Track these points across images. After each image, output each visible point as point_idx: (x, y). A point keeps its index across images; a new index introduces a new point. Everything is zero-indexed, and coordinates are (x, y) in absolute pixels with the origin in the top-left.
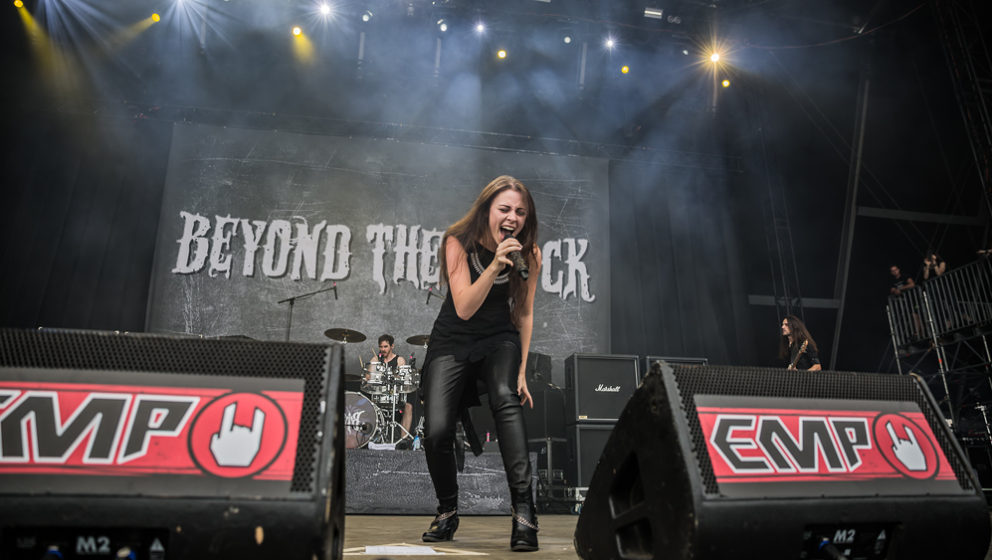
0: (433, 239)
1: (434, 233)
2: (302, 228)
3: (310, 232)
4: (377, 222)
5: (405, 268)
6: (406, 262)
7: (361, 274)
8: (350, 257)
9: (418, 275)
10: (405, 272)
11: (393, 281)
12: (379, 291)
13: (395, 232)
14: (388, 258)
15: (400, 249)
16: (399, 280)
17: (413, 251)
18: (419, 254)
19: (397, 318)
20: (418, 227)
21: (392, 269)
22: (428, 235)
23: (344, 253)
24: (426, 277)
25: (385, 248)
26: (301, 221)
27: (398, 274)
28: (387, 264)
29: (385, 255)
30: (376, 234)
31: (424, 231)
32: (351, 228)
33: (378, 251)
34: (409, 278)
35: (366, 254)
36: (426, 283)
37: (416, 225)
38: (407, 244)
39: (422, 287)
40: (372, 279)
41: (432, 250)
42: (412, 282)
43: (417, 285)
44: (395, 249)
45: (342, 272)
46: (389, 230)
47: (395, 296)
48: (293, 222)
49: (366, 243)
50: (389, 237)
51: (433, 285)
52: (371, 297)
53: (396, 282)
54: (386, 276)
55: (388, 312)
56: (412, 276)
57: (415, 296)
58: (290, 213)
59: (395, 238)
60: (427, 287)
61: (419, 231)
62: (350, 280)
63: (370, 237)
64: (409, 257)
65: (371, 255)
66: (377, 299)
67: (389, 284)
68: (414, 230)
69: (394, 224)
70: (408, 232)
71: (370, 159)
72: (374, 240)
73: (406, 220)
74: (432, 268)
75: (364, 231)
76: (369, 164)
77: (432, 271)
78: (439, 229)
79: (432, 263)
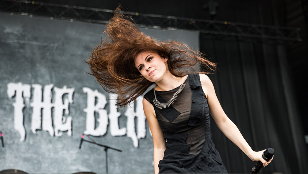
0: (64, 96)
1: (65, 90)
4: (17, 81)
5: (42, 120)
6: (42, 116)
7: (4, 123)
9: (53, 125)
10: (41, 124)
11: (31, 131)
12: (20, 138)
13: (32, 90)
14: (27, 111)
15: (36, 105)
16: (37, 130)
17: (47, 106)
18: (52, 108)
19: (35, 162)
20: (51, 86)
21: (30, 120)
22: (59, 92)
24: (59, 125)
25: (24, 103)
27: (35, 125)
28: (26, 117)
29: (24, 109)
30: (15, 91)
31: (56, 89)
33: (18, 105)
34: (45, 128)
35: (8, 107)
36: (59, 131)
37: (48, 84)
38: (42, 100)
39: (57, 134)
40: (13, 128)
41: (63, 103)
42: (47, 131)
43: (52, 133)
44: (32, 105)
46: (26, 88)
47: (34, 143)
49: (8, 98)
50: (27, 94)
51: (67, 131)
52: (13, 143)
53: (34, 132)
54: (26, 126)
55: (28, 155)
56: (47, 126)
57: (50, 142)
59: (32, 95)
60: (61, 134)
61: (52, 90)
63: (10, 93)
64: (44, 111)
65: (12, 109)
66: (18, 144)
67: (28, 132)
68: (48, 88)
69: (30, 83)
70: (43, 90)
71: (8, 30)
72: (14, 96)
73: (40, 81)
74: (64, 118)
75: (6, 88)
76: (8, 34)
77: (64, 121)
78: (69, 87)
79: (64, 114)
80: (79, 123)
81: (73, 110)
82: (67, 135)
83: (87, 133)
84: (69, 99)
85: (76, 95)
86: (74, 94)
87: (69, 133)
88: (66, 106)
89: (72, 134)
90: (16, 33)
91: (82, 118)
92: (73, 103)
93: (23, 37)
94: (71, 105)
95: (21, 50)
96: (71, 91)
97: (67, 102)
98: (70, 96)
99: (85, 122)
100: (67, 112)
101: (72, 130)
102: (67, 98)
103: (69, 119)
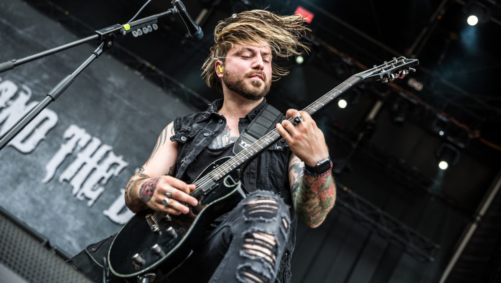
0: (114, 165)
1: (119, 160)
2: (24, 98)
3: (27, 104)
4: (81, 127)
5: (76, 173)
6: (79, 170)
7: (40, 157)
8: (42, 140)
9: (82, 185)
10: (73, 177)
11: (58, 178)
12: (43, 177)
13: (90, 142)
14: (70, 158)
15: (82, 157)
16: (65, 180)
17: (92, 163)
18: (94, 169)
19: (40, 208)
20: (110, 148)
21: (66, 168)
22: (112, 158)
23: (40, 134)
24: (87, 190)
25: (74, 150)
26: (26, 92)
27: (67, 175)
28: (65, 163)
29: (69, 155)
30: (73, 135)
31: (112, 155)
32: (59, 118)
33: (66, 149)
34: (73, 183)
35: (55, 145)
36: (83, 194)
37: (109, 144)
38: (92, 156)
39: (78, 196)
40: (45, 166)
41: (108, 171)
42: (72, 187)
43: (75, 191)
44: (79, 155)
45: (27, 147)
46: (87, 137)
47: (53, 190)
48: (20, 89)
49: (61, 137)
50: (82, 143)
51: (88, 199)
52: (34, 180)
53: (61, 180)
54: (58, 171)
55: (38, 198)
56: (76, 183)
57: (67, 198)
58: (22, 82)
59: (86, 146)
60: (82, 198)
61: (108, 153)
62: (28, 157)
63: (68, 134)
64: (85, 167)
65: (58, 148)
66: (37, 183)
67: (55, 177)
68: (105, 148)
69: (93, 135)
70: (99, 147)
71: (112, 79)
72: (68, 139)
73: (104, 137)
74: (97, 186)
75: (67, 127)
76: (109, 82)
77: (95, 188)
78: (124, 159)
79: (99, 182)
80: (107, 199)
81: (111, 183)
82: (87, 203)
83: (106, 213)
84: (116, 171)
85: (125, 171)
86: (124, 169)
87: (90, 203)
88: (107, 176)
89: (92, 206)
90: (117, 85)
91: (113, 196)
92: (117, 177)
93: (120, 91)
94: (113, 177)
95: (109, 103)
96: (123, 164)
97: (112, 172)
98: (119, 169)
99: (112, 201)
100: (104, 181)
101: (95, 201)
102: (115, 168)
103: (101, 190)
